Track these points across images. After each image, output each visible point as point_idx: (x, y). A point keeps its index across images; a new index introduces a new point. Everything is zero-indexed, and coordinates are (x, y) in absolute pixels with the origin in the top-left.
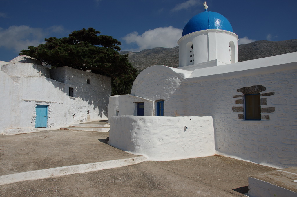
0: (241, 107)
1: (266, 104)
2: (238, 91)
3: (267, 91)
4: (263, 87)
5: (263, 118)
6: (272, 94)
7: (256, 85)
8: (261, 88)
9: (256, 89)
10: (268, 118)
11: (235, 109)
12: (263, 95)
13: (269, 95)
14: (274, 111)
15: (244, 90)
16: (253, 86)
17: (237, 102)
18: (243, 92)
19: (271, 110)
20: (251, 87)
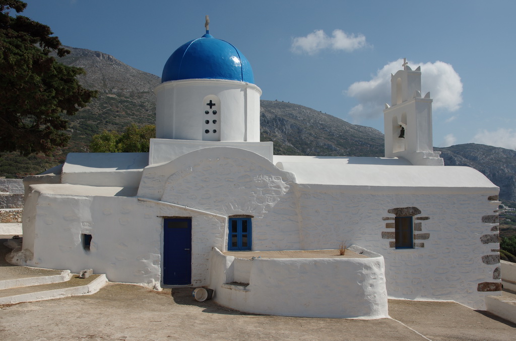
0: (392, 233)
1: (421, 230)
2: (389, 211)
3: (423, 215)
4: (418, 210)
5: (417, 246)
6: (427, 218)
7: (411, 206)
8: (416, 211)
9: (411, 211)
10: (422, 245)
11: (385, 235)
12: (418, 219)
13: (425, 220)
14: (428, 237)
15: (397, 211)
16: (407, 208)
17: (388, 226)
18: (396, 214)
19: (426, 237)
20: (406, 208)
